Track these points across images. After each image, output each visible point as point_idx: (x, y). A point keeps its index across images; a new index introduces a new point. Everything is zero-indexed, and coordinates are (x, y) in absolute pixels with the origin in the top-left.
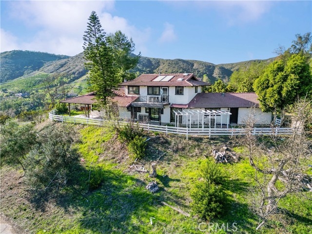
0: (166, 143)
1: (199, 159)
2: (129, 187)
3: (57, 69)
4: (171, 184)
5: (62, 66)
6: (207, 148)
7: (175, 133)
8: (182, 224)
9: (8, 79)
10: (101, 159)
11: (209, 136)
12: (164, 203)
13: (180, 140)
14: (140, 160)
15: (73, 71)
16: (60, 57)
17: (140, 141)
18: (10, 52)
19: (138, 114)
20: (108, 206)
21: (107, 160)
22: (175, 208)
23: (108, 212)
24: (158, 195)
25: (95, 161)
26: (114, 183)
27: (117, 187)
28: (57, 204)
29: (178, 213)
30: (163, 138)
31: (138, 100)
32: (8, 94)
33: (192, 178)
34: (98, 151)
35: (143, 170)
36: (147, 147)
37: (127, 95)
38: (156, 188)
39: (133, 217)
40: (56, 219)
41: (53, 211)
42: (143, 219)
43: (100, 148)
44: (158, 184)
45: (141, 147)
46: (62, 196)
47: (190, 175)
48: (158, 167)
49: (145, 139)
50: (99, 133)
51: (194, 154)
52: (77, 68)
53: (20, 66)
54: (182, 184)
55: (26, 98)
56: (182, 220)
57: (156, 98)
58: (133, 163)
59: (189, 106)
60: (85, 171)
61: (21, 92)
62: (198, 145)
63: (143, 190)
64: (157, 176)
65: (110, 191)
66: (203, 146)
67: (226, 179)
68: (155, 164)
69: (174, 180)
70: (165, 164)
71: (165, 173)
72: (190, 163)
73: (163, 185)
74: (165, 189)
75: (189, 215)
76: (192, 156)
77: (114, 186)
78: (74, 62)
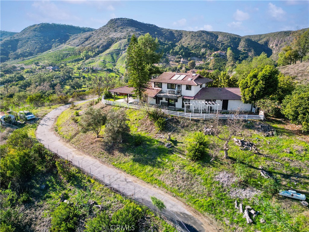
0: (178, 122)
1: (196, 132)
2: (156, 145)
3: (83, 43)
4: (178, 144)
5: (87, 39)
6: (201, 126)
7: (183, 116)
8: (182, 162)
9: (38, 52)
10: (139, 130)
11: (204, 119)
12: (174, 153)
13: (186, 121)
14: (162, 131)
15: (97, 45)
16: (84, 30)
17: (162, 120)
18: (39, 25)
19: (161, 101)
20: (145, 153)
21: (143, 130)
22: (179, 155)
23: (146, 156)
24: (171, 149)
25: (136, 131)
26: (148, 143)
27: (149, 145)
28: (119, 151)
29: (180, 157)
30: (176, 119)
31: (161, 92)
32: (40, 67)
33: (190, 142)
34: (137, 125)
35: (163, 137)
36: (166, 124)
37: (153, 88)
38: (170, 146)
39: (158, 158)
40: (120, 158)
41: (118, 155)
42: (163, 159)
43: (138, 123)
44: (171, 144)
45: (163, 124)
46: (121, 148)
47: (189, 140)
48: (172, 136)
49: (165, 120)
50: (136, 114)
51: (193, 129)
52: (101, 42)
53: (48, 40)
54: (184, 145)
55: (56, 71)
56: (181, 160)
57: (173, 92)
58: (158, 133)
59: (194, 98)
60: (131, 136)
61: (52, 66)
62: (197, 124)
63: (163, 147)
64: (171, 140)
65: (146, 147)
66: (199, 125)
67: (208, 143)
68: (170, 134)
69: (180, 143)
70: (176, 134)
71: (175, 139)
72: (190, 134)
73: (174, 145)
74: (175, 146)
75: (185, 158)
76: (192, 130)
77: (148, 144)
78: (98, 35)
